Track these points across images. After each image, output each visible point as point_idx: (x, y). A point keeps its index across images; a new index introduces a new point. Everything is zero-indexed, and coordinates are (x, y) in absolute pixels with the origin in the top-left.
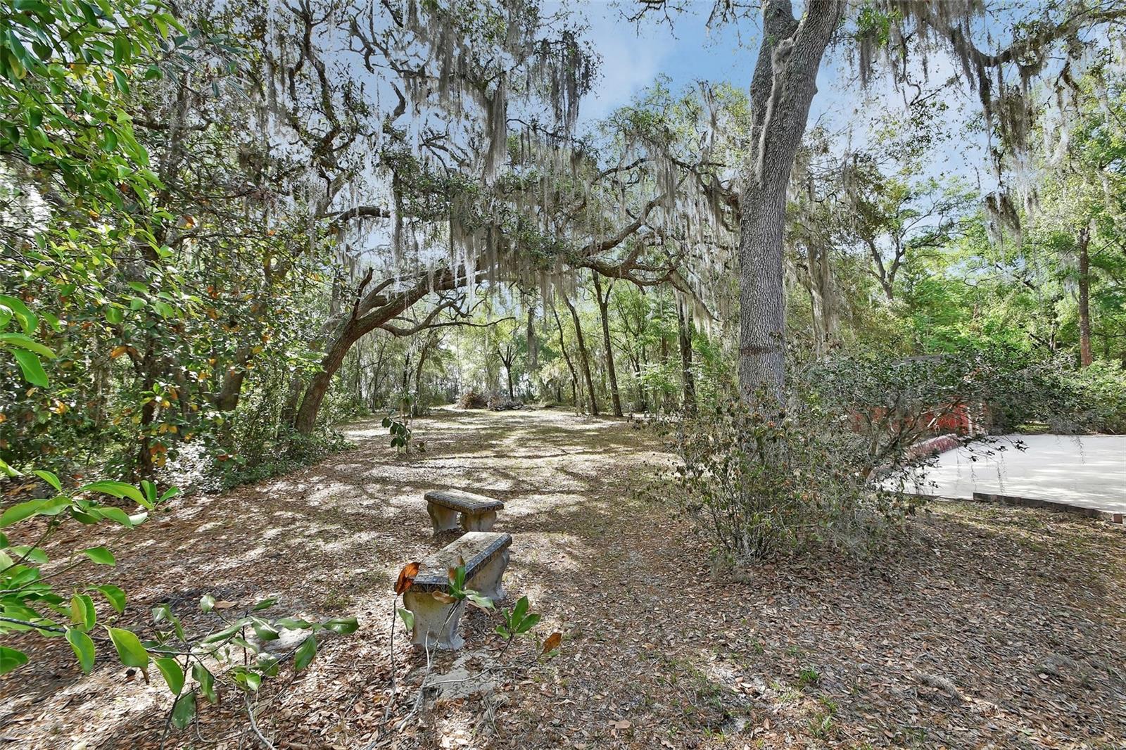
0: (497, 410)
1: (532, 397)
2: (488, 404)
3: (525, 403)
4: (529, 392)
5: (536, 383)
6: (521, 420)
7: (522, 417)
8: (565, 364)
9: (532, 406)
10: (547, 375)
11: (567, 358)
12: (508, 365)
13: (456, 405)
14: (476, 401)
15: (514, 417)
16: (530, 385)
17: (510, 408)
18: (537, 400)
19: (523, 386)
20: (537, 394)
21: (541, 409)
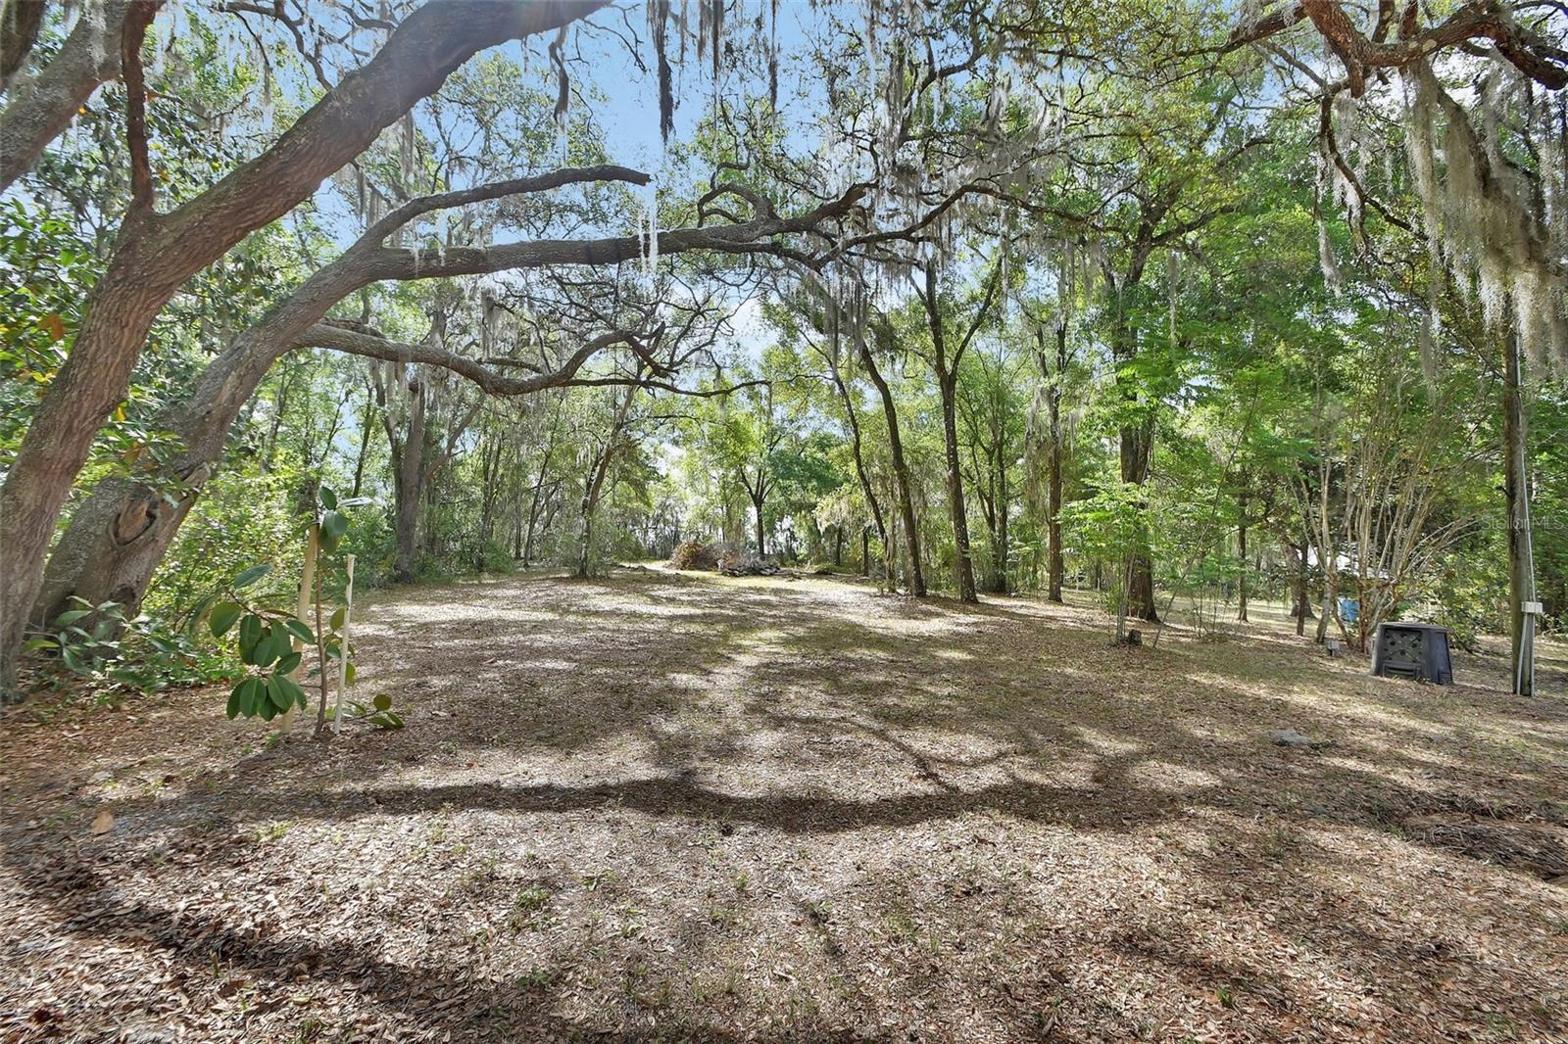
0: (733, 575)
1: (794, 556)
2: (720, 563)
3: (783, 565)
4: (790, 549)
5: (801, 534)
6: (773, 599)
7: (776, 592)
8: (860, 496)
9: (795, 569)
10: (825, 514)
11: (867, 484)
12: (758, 501)
13: (668, 562)
14: (700, 558)
15: (760, 590)
16: (793, 537)
17: (755, 572)
18: (802, 561)
19: (781, 538)
20: (803, 551)
21: (810, 576)
